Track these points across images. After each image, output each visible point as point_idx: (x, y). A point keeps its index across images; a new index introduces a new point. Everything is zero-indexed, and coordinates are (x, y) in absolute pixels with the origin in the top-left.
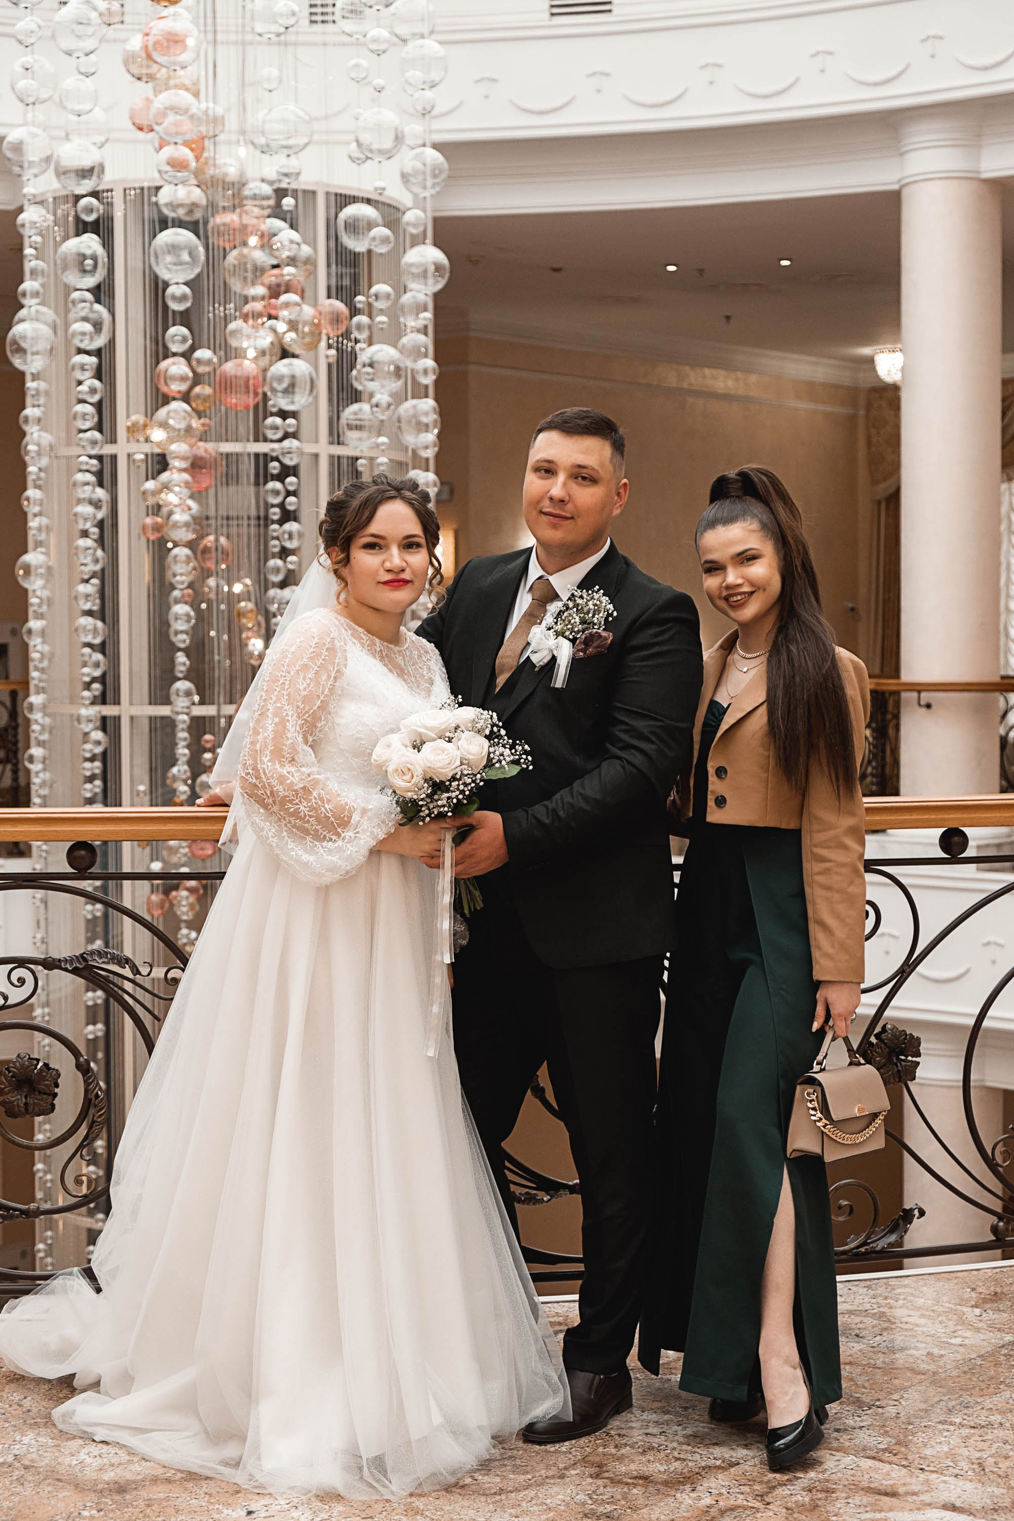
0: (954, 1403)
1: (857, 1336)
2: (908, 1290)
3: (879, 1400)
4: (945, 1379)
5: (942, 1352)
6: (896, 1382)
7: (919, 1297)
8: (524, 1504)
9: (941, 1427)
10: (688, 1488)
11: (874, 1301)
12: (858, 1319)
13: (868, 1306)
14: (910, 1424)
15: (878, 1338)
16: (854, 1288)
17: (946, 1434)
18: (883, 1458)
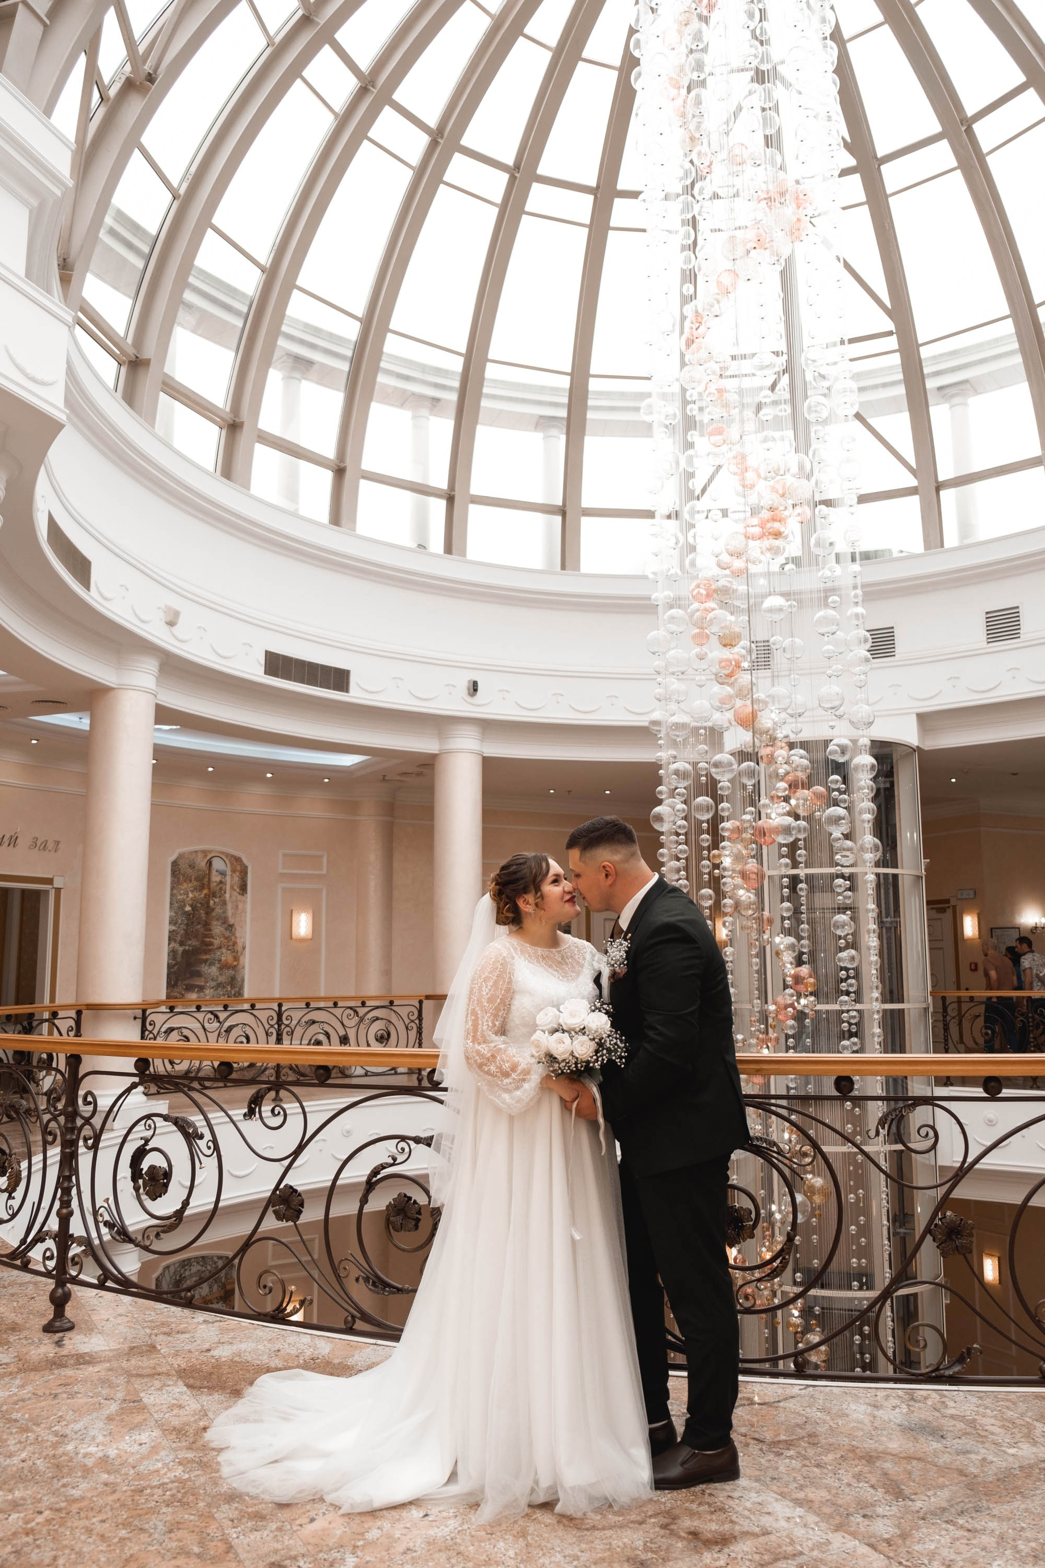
0: (971, 1505)
1: (942, 1436)
2: (1008, 1404)
3: (915, 1494)
4: (979, 1483)
5: (994, 1459)
6: (941, 1480)
7: (1012, 1410)
8: (597, 1542)
9: (944, 1525)
10: (717, 1548)
11: (976, 1409)
12: (953, 1422)
13: (968, 1413)
14: (923, 1519)
15: (957, 1441)
16: (969, 1397)
17: (943, 1533)
18: (880, 1548)
